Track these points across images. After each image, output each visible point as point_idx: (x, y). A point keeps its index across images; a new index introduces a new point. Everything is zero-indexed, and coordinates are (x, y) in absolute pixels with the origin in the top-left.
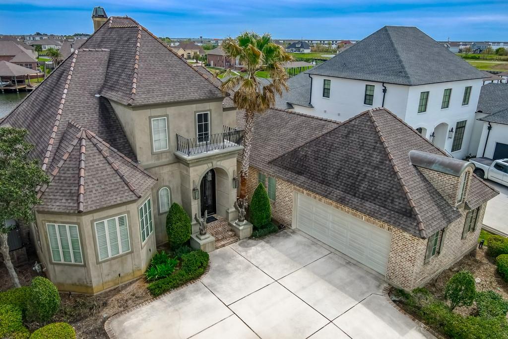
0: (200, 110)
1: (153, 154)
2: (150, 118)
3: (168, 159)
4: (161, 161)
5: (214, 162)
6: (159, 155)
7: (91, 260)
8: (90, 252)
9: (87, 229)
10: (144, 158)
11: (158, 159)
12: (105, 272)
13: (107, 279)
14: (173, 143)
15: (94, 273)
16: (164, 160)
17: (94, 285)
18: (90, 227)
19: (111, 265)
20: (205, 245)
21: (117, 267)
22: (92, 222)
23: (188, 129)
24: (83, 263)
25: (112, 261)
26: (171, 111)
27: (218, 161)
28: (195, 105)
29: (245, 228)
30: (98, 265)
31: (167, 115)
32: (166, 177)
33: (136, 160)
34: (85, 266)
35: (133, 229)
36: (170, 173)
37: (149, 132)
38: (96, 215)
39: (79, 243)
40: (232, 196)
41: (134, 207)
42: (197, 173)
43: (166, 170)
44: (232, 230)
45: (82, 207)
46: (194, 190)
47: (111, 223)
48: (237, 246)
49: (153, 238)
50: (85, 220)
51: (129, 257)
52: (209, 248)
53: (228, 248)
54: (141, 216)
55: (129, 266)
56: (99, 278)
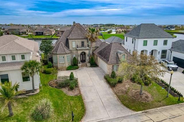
2: (72, 41)
6: (73, 48)
8: (58, 61)
9: (58, 57)
10: (71, 48)
13: (61, 66)
14: (76, 47)
15: (58, 65)
16: (75, 49)
17: (58, 67)
20: (79, 66)
21: (62, 65)
23: (80, 44)
26: (76, 40)
27: (84, 51)
28: (81, 40)
29: (89, 65)
32: (75, 53)
33: (69, 49)
34: (57, 63)
35: (65, 59)
37: (72, 44)
38: (60, 55)
39: (57, 59)
40: (87, 58)
41: (66, 55)
42: (80, 52)
43: (75, 51)
44: (87, 65)
45: (57, 53)
46: (79, 55)
47: (62, 57)
48: (86, 67)
49: (70, 63)
50: (58, 55)
51: (64, 64)
52: (80, 66)
53: (84, 67)
54: (67, 57)
55: (64, 65)
56: (59, 66)
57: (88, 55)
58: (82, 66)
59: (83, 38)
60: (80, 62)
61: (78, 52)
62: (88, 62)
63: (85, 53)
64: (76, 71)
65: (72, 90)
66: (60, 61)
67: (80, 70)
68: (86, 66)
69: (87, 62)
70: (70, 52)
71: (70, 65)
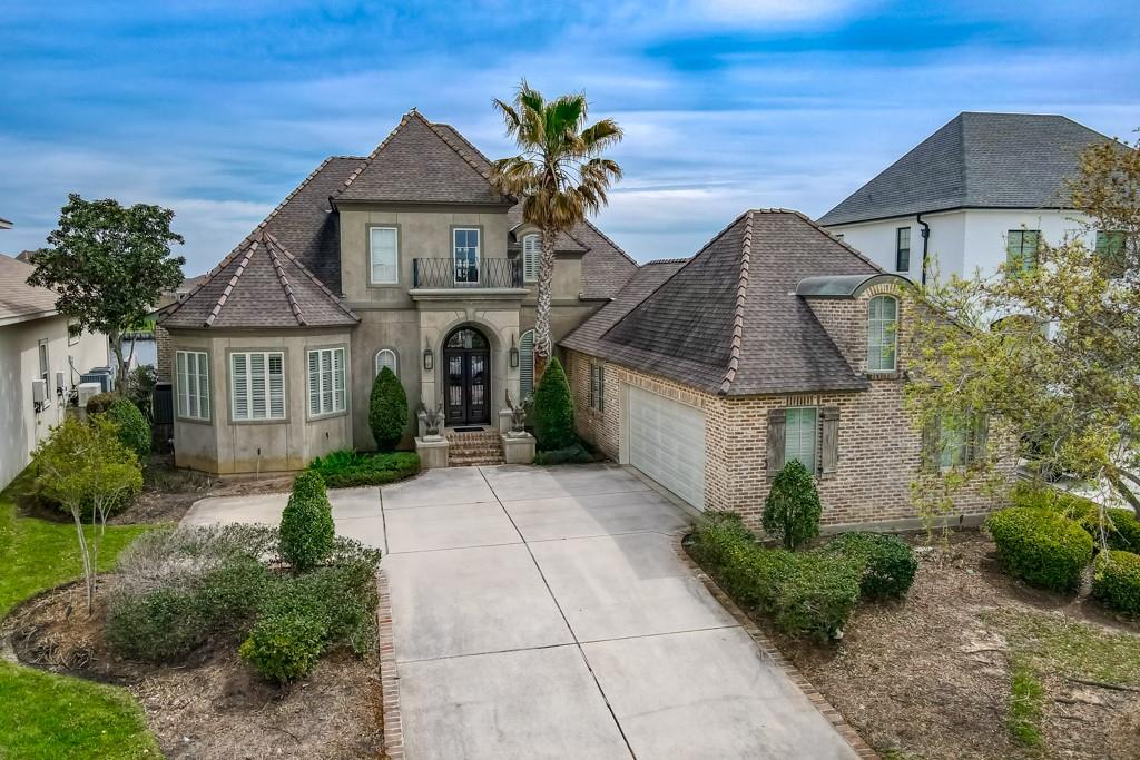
0: (460, 223)
1: (369, 286)
2: (368, 226)
3: (396, 301)
4: (382, 301)
5: (471, 311)
6: (380, 290)
7: (220, 417)
8: (219, 399)
9: (219, 360)
10: (353, 290)
11: (378, 297)
12: (241, 443)
13: (242, 456)
14: (408, 274)
15: (221, 437)
16: (389, 301)
17: (220, 460)
18: (222, 357)
19: (250, 434)
20: (427, 450)
21: (259, 439)
22: (228, 350)
24: (209, 419)
25: (253, 427)
26: (406, 218)
27: (477, 310)
28: (451, 215)
29: (520, 442)
30: (230, 427)
31: (399, 226)
32: (392, 332)
33: (338, 292)
34: (210, 424)
35: (292, 381)
36: (399, 326)
37: (364, 249)
38: (236, 342)
39: (208, 383)
40: (510, 385)
41: (296, 344)
42: (435, 325)
43: (392, 319)
44: (500, 446)
45: (211, 320)
46: (428, 352)
47: (257, 362)
48: (493, 469)
49: (345, 424)
50: (219, 344)
51: (282, 430)
52: (436, 459)
53: (473, 469)
54: (314, 367)
55: (281, 446)
56: (228, 450)
57: (513, 351)
58: (456, 459)
59: (466, 198)
60: (432, 420)
61: (417, 320)
62: (516, 417)
63: (483, 340)
64: (390, 495)
65: (276, 700)
66: (242, 403)
67: (433, 484)
68: (499, 457)
69: (503, 423)
70: (340, 319)
71: (341, 441)
